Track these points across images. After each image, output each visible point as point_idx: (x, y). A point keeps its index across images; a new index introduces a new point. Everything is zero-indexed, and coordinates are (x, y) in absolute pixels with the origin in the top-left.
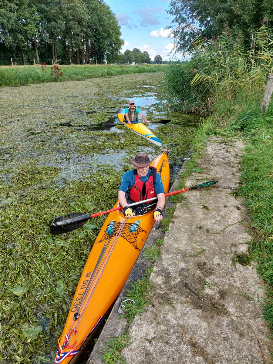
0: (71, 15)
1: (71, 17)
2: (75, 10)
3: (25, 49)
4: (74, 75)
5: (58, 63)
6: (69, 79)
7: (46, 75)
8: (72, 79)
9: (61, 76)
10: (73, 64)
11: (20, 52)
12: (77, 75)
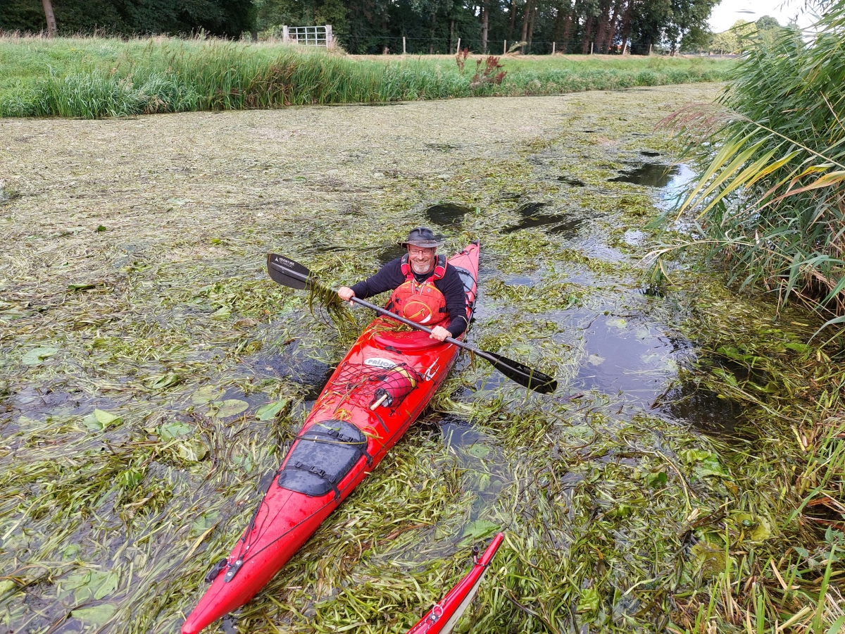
3: (460, 17)
4: (536, 81)
5: (516, 50)
6: (520, 90)
7: (460, 79)
8: (530, 92)
9: (499, 82)
10: (558, 54)
11: (445, 25)
12: (548, 80)
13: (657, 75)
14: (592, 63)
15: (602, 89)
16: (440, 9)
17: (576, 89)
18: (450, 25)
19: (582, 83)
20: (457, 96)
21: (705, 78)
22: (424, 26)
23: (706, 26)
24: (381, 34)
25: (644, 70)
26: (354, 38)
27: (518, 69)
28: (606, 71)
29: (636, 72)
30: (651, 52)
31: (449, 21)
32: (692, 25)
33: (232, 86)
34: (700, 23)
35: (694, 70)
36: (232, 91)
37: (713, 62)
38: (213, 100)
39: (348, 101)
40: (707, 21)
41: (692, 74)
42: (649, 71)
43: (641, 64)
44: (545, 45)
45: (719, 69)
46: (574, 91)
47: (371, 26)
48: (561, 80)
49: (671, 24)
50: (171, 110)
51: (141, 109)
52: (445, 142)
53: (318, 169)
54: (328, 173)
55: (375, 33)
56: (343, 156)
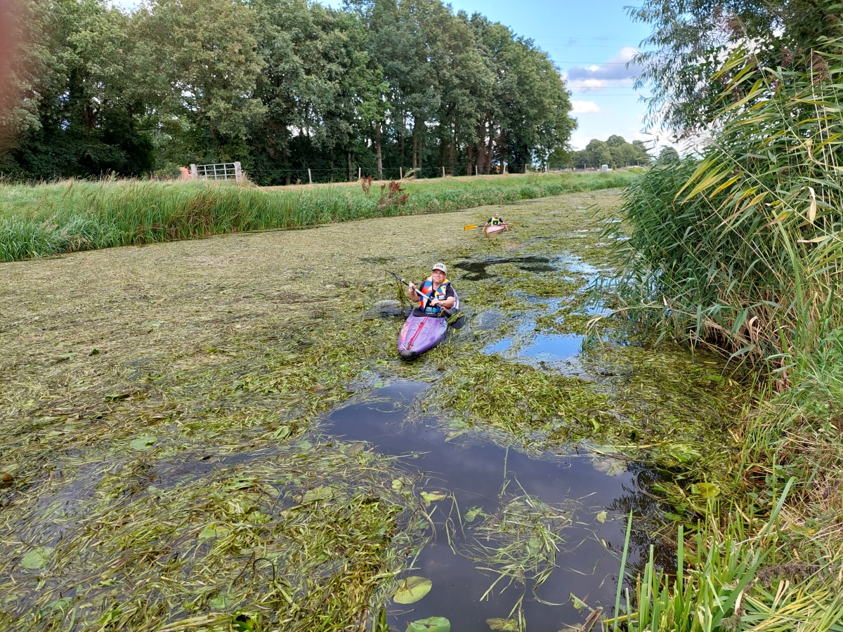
0: (457, 76)
1: (456, 81)
2: (464, 67)
3: (355, 149)
4: (435, 200)
5: (412, 175)
6: (422, 209)
7: (368, 203)
8: (431, 210)
9: (403, 203)
10: (448, 176)
11: (343, 156)
12: (445, 199)
13: (536, 189)
14: (480, 182)
15: (492, 204)
16: (337, 144)
17: (470, 205)
18: (347, 156)
19: (474, 200)
20: (367, 218)
21: (576, 189)
22: (323, 158)
23: (568, 146)
24: (284, 167)
25: (524, 186)
26: (259, 172)
27: (418, 191)
28: (494, 188)
29: (518, 188)
30: (527, 171)
31: (347, 153)
32: (556, 146)
33: (154, 221)
34: (563, 145)
35: (565, 183)
36: (154, 225)
37: (579, 176)
38: (135, 236)
39: (266, 228)
40: (569, 143)
41: (565, 187)
42: (528, 186)
43: (520, 181)
44: (433, 170)
45: (585, 181)
46: (469, 207)
47: (274, 160)
48: (456, 198)
49: (539, 147)
50: (94, 247)
51: (64, 248)
52: (377, 255)
53: (272, 286)
54: (281, 288)
55: (277, 167)
56: (289, 274)
